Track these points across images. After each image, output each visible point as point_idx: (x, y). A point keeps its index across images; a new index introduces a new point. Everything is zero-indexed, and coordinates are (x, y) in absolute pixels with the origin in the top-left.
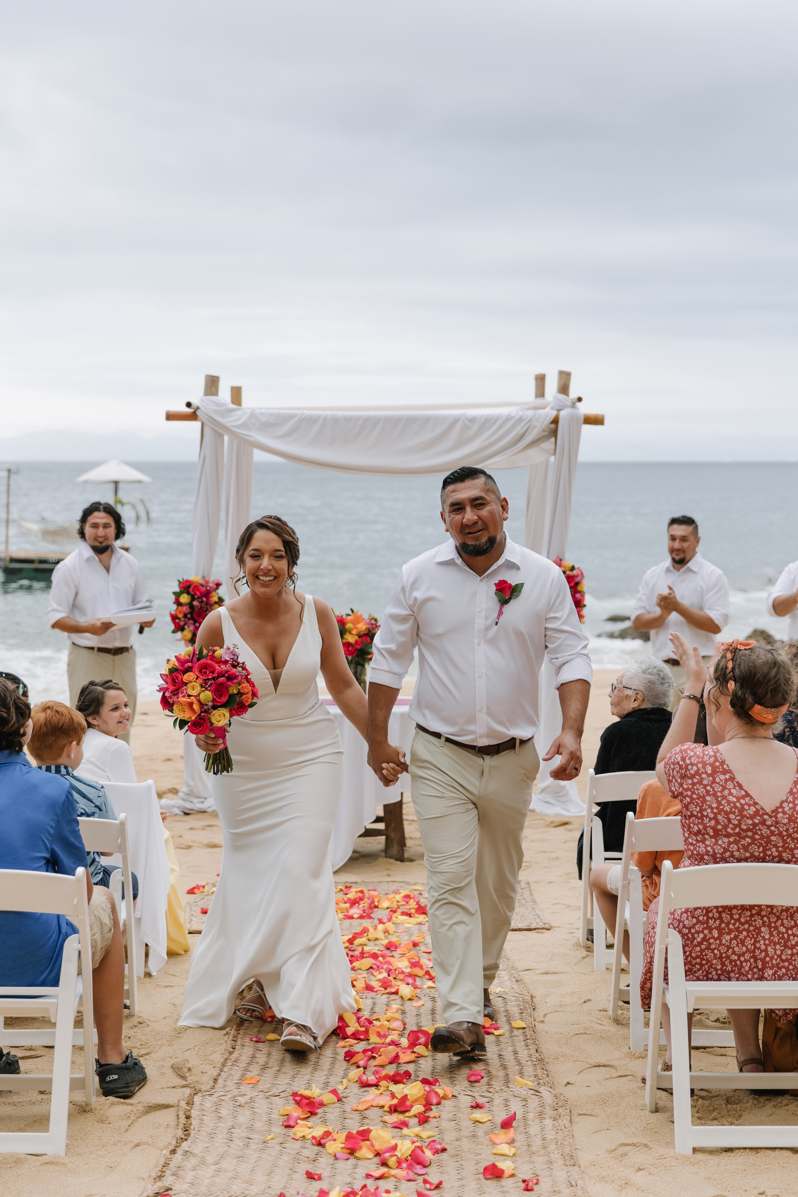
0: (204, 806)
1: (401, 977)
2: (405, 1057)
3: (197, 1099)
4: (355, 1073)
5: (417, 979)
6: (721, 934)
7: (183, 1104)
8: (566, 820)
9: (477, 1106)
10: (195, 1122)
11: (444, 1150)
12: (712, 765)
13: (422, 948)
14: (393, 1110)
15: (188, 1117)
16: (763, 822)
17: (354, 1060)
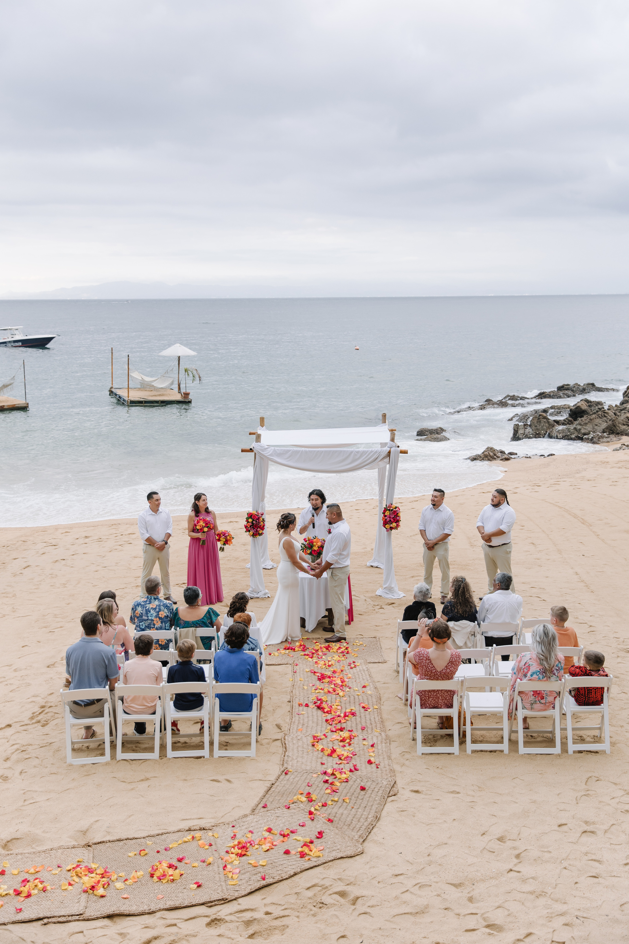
0: (258, 596)
1: (339, 686)
2: (343, 721)
3: (286, 737)
4: (329, 727)
5: (344, 687)
6: (429, 698)
7: (283, 739)
8: (393, 602)
9: (364, 739)
10: (287, 745)
11: (356, 755)
12: (426, 657)
13: (344, 672)
14: (341, 741)
15: (285, 744)
16: (437, 674)
17: (328, 722)
